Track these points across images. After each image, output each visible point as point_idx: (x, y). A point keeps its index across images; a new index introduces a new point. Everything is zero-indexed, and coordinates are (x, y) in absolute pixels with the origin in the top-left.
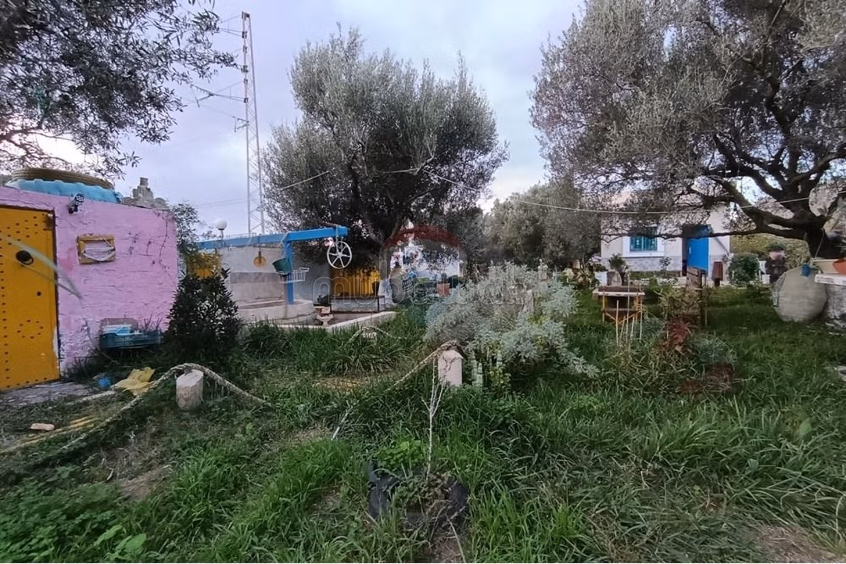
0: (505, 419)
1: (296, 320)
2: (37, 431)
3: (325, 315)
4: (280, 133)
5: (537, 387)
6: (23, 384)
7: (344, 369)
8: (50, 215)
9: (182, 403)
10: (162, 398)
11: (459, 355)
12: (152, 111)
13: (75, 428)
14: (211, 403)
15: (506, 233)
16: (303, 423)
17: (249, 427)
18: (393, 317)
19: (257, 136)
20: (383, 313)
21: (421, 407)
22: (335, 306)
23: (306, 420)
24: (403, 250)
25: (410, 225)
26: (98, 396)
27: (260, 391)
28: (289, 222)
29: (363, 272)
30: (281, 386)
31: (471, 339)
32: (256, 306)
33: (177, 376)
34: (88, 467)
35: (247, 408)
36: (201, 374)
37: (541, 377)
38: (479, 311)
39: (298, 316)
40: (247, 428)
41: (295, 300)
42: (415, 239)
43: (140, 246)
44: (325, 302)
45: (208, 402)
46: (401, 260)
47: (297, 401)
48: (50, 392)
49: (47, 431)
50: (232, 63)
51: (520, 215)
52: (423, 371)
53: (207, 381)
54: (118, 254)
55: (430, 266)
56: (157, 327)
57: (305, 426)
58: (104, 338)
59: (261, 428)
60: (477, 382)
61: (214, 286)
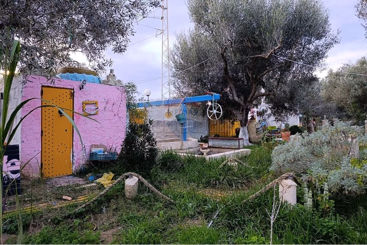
0: (328, 233)
1: (188, 151)
2: (65, 200)
3: (205, 148)
4: (180, 37)
5: (358, 213)
6: (58, 175)
7: (216, 185)
8: (72, 91)
9: (127, 194)
10: (118, 191)
11: (294, 183)
12: (120, 36)
13: (80, 201)
14: (142, 196)
15: (338, 94)
16: (191, 215)
17: (161, 212)
18: (249, 153)
19: (168, 38)
20: (241, 150)
21: (266, 215)
22: (211, 143)
23: (193, 213)
24: (257, 107)
25: (263, 91)
26: (89, 185)
27: (167, 193)
28: (185, 90)
29: (229, 121)
30: (179, 190)
31: (305, 173)
32: (165, 141)
33: (126, 179)
34: (86, 221)
35: (160, 202)
36: (137, 179)
37: (362, 206)
38: (312, 153)
39: (189, 148)
40: (160, 213)
41: (187, 138)
42: (265, 100)
43: (109, 106)
44: (204, 140)
45: (140, 195)
46: (255, 114)
47: (187, 201)
48: (69, 181)
49: (69, 201)
50: (159, 5)
51: (349, 81)
52: (268, 191)
53: (140, 183)
54: (99, 111)
55: (276, 118)
56: (115, 150)
57: (192, 217)
58: (92, 155)
59: (167, 214)
60: (308, 203)
61: (145, 128)
